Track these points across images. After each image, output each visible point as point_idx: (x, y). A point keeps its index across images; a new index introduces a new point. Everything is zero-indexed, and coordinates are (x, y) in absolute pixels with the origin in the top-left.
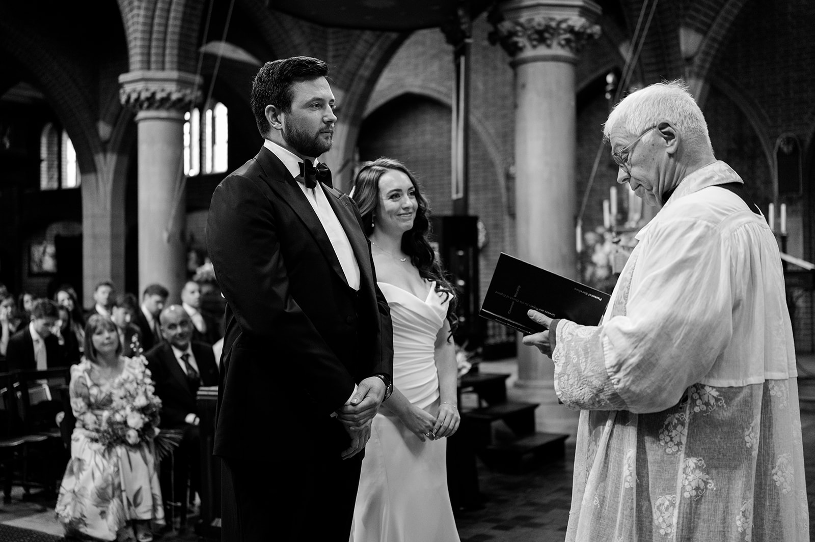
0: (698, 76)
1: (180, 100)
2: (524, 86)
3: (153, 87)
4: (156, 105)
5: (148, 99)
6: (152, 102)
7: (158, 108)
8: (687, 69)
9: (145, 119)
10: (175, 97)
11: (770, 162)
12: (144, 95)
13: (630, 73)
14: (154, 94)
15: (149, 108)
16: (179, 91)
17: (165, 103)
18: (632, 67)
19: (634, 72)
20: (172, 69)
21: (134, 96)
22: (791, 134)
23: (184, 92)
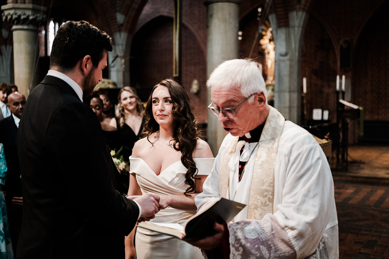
0: (303, 10)
1: (33, 20)
2: (211, 16)
3: (19, 12)
4: (21, 22)
5: (16, 19)
6: (19, 21)
7: (22, 24)
8: (298, 6)
9: (16, 30)
10: (31, 18)
11: (337, 52)
12: (14, 17)
13: (268, 8)
14: (20, 16)
15: (17, 24)
16: (33, 15)
17: (25, 21)
18: (270, 5)
19: (271, 7)
20: (29, 3)
21: (9, 17)
22: (347, 39)
23: (36, 15)
